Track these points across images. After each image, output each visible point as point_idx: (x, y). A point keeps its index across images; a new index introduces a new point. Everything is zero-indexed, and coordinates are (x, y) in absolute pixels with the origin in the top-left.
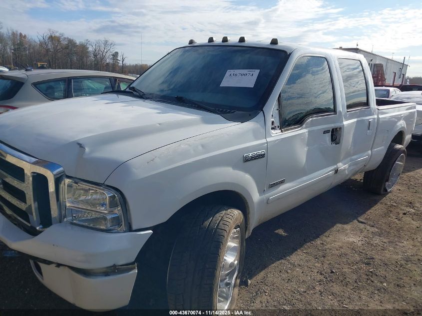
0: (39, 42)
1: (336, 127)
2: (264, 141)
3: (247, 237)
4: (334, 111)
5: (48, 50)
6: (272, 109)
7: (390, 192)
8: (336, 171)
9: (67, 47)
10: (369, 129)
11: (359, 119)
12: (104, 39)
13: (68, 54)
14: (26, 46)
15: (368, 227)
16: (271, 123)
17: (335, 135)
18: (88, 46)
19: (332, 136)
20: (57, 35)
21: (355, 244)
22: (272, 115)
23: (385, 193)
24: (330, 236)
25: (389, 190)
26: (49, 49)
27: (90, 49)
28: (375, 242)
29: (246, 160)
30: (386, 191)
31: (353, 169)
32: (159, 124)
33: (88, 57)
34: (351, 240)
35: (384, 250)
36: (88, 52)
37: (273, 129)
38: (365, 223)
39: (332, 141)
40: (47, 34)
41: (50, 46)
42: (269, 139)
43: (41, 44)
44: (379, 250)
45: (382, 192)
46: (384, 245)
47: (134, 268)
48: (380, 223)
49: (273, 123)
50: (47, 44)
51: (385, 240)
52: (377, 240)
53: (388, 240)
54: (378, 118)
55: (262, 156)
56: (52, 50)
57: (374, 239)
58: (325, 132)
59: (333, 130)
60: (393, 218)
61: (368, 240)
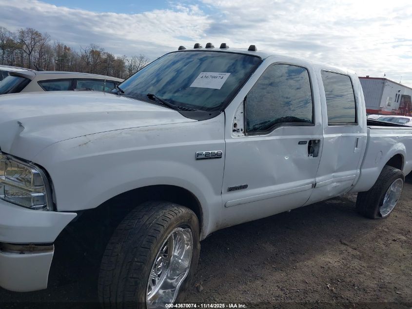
0: (81, 56)
1: (314, 139)
2: (222, 141)
3: (200, 240)
4: (312, 122)
5: (88, 63)
6: (235, 111)
7: (386, 218)
8: (314, 185)
9: (105, 61)
10: (357, 147)
11: (344, 135)
12: (140, 56)
13: (106, 67)
14: (70, 58)
15: (350, 250)
16: (232, 125)
17: (313, 147)
18: (125, 61)
19: (309, 148)
20: (98, 50)
21: (329, 264)
22: (235, 118)
23: (378, 217)
24: (306, 254)
25: (384, 216)
26: (90, 62)
27: (127, 64)
28: (353, 265)
29: (199, 157)
30: (380, 215)
31: (336, 187)
32: (108, 113)
33: (123, 71)
34: (327, 260)
35: (359, 274)
36: (124, 67)
37: (234, 131)
38: (347, 245)
39: (309, 153)
40: (89, 49)
41: (90, 60)
42: (228, 141)
43: (83, 57)
44: (354, 273)
45: (376, 217)
46: (361, 269)
47: (51, 249)
48: (365, 246)
49: (235, 125)
50: (88, 57)
51: (364, 265)
52: (356, 263)
53: (367, 264)
54: (368, 137)
55: (218, 156)
56: (92, 63)
57: (352, 262)
58: (301, 143)
59: (310, 141)
60: (381, 243)
61: (345, 263)
